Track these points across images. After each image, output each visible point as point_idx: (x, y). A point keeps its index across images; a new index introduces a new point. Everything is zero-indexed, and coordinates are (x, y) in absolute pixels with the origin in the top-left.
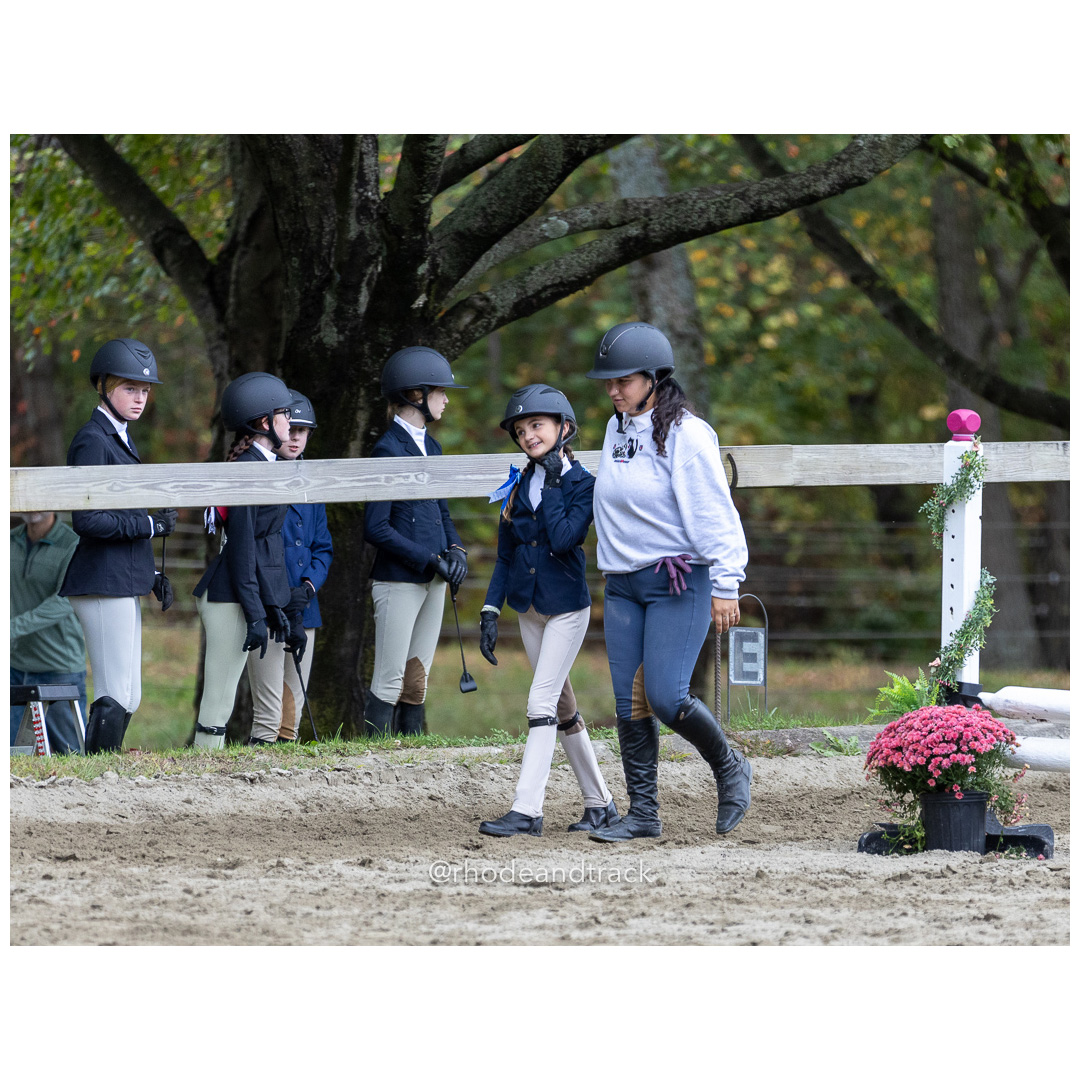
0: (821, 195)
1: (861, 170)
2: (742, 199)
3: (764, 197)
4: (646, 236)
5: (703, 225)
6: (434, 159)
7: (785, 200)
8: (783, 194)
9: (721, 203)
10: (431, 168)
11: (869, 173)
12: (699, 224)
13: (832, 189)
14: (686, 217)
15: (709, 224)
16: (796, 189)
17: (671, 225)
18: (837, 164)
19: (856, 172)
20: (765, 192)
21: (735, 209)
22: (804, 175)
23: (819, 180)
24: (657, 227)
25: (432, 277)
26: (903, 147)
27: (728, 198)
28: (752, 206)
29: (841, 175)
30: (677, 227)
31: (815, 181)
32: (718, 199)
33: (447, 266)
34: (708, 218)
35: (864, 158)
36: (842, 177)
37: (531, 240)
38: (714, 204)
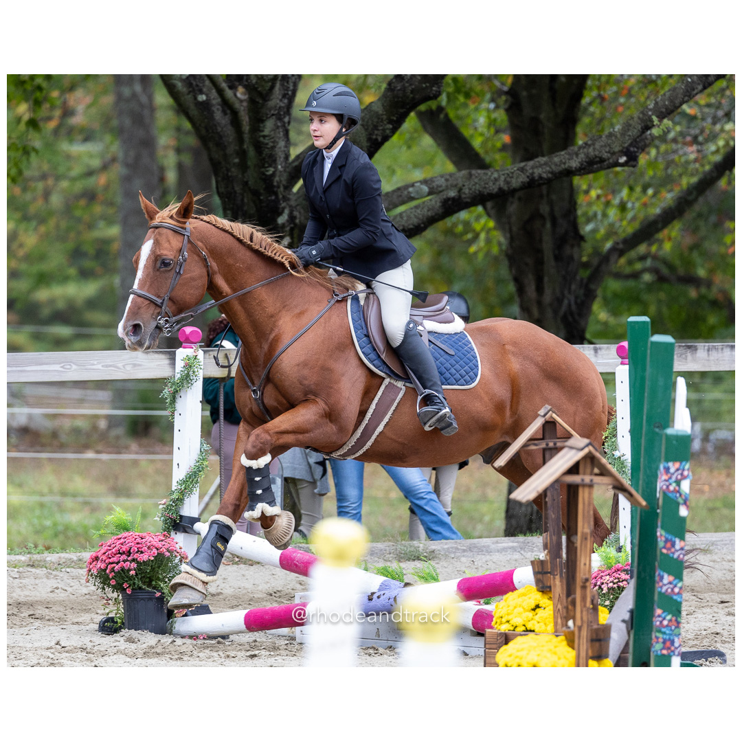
0: (574, 169)
1: (600, 152)
2: (522, 172)
3: (535, 170)
4: (460, 197)
5: (496, 190)
6: (267, 144)
7: (549, 172)
8: (548, 169)
9: (508, 175)
10: (267, 150)
11: (606, 154)
12: (493, 189)
13: (582, 165)
14: (485, 184)
15: (500, 189)
16: (556, 165)
17: (475, 189)
18: (584, 148)
19: (597, 153)
20: (537, 167)
21: (517, 178)
22: (563, 155)
23: (572, 159)
24: (467, 191)
25: (292, 225)
26: (630, 136)
27: (513, 171)
28: (528, 177)
29: (587, 155)
30: (480, 191)
31: (569, 159)
32: (506, 172)
33: (303, 218)
34: (500, 185)
35: (602, 143)
36: (587, 157)
37: (400, 199)
38: (503, 175)
